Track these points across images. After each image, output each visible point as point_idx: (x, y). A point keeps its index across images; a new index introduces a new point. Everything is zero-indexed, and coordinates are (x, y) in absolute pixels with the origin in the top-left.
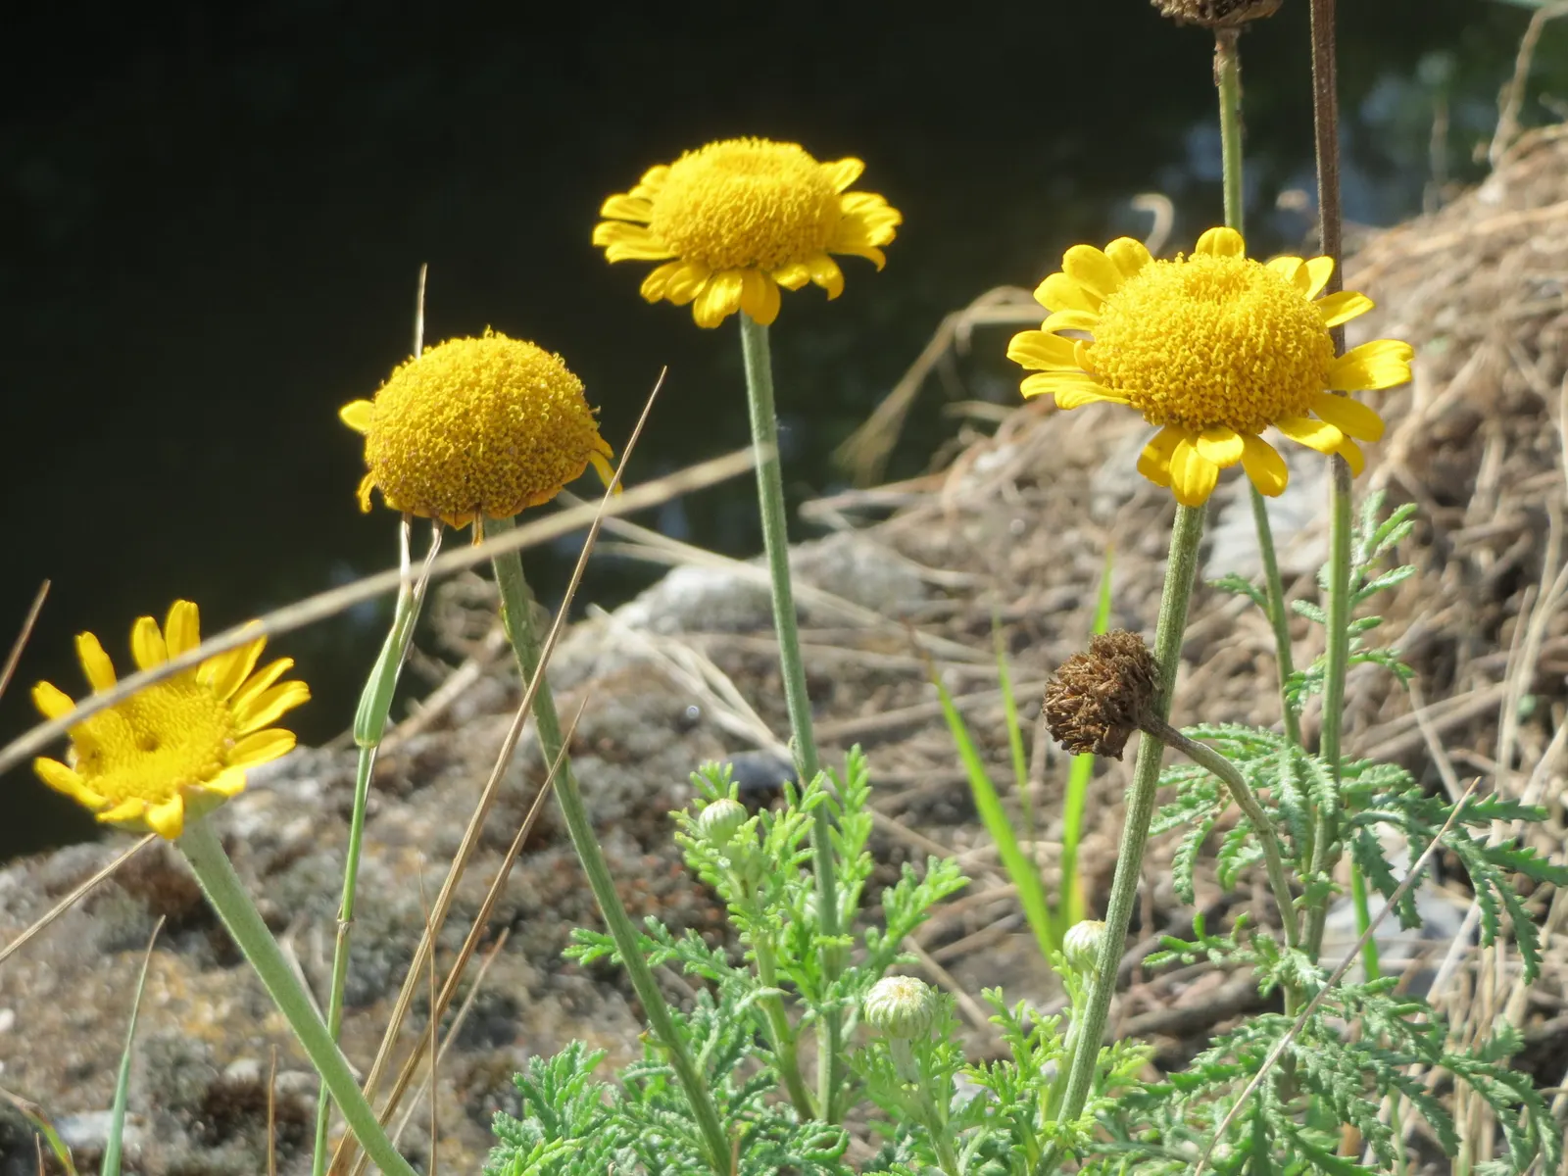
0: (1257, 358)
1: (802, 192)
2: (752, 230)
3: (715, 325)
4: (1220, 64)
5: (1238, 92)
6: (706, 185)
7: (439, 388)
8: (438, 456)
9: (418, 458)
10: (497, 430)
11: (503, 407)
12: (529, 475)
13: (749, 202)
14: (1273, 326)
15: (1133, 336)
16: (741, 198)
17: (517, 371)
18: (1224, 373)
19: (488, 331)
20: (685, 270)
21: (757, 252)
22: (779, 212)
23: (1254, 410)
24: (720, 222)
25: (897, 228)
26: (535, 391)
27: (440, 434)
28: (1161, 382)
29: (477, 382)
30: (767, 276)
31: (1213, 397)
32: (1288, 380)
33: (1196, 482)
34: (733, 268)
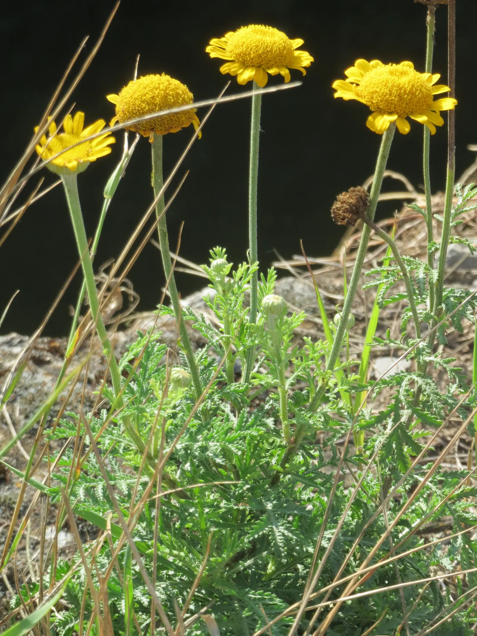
0: (406, 94)
1: (280, 44)
2: (261, 54)
3: (244, 84)
4: (429, 18)
5: (434, 29)
6: (248, 37)
7: (145, 88)
8: (142, 109)
9: (135, 110)
10: (163, 104)
11: (166, 97)
12: (171, 120)
13: (262, 44)
14: (413, 86)
15: (370, 84)
16: (259, 43)
17: (172, 86)
18: (395, 97)
19: (163, 74)
20: (237, 65)
21: (262, 62)
22: (272, 49)
23: (403, 109)
24: (251, 50)
25: (311, 62)
26: (178, 94)
27: (144, 103)
28: (376, 97)
29: (159, 88)
30: (264, 70)
31: (391, 104)
32: (415, 103)
33: (382, 127)
34: (253, 66)
